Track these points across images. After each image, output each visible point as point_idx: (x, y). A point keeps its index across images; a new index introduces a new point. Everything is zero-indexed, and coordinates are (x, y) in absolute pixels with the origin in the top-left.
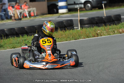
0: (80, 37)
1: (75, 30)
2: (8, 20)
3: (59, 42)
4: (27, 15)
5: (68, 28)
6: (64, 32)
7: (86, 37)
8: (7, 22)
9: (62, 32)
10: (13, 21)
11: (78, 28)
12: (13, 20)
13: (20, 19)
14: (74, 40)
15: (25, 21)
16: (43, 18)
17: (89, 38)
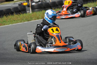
0: (31, 19)
3: (16, 23)
5: (22, 12)
6: (19, 15)
7: (36, 19)
9: (17, 15)
11: (30, 12)
14: (27, 21)
16: (2, 5)
17: (38, 19)
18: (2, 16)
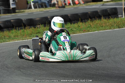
0: (124, 25)
1: (119, 18)
2: (51, 8)
4: (71, 2)
5: (112, 16)
8: (50, 10)
9: (106, 20)
10: (56, 9)
11: (123, 17)
12: (56, 7)
13: (64, 7)
14: (118, 28)
15: (69, 9)
16: (87, 6)
18: (86, 20)
